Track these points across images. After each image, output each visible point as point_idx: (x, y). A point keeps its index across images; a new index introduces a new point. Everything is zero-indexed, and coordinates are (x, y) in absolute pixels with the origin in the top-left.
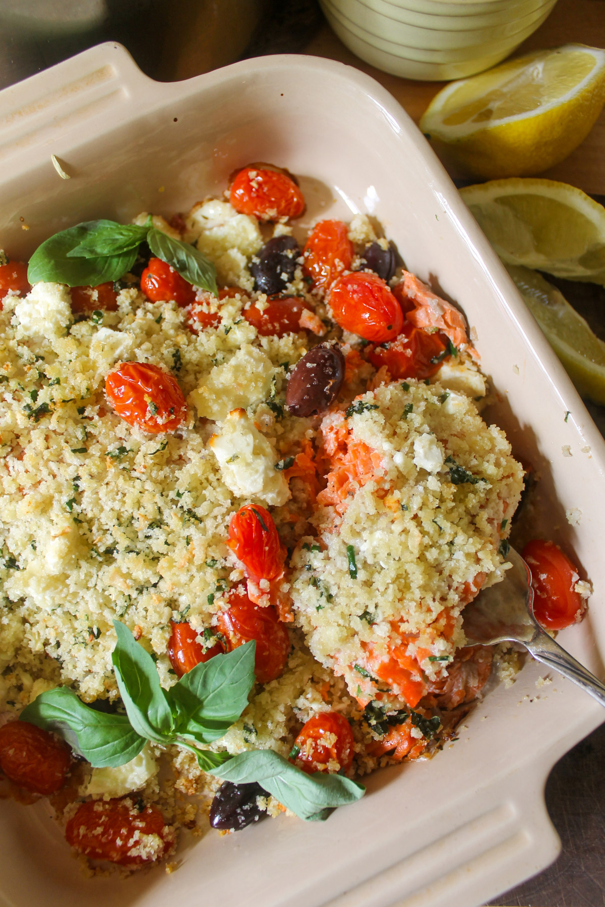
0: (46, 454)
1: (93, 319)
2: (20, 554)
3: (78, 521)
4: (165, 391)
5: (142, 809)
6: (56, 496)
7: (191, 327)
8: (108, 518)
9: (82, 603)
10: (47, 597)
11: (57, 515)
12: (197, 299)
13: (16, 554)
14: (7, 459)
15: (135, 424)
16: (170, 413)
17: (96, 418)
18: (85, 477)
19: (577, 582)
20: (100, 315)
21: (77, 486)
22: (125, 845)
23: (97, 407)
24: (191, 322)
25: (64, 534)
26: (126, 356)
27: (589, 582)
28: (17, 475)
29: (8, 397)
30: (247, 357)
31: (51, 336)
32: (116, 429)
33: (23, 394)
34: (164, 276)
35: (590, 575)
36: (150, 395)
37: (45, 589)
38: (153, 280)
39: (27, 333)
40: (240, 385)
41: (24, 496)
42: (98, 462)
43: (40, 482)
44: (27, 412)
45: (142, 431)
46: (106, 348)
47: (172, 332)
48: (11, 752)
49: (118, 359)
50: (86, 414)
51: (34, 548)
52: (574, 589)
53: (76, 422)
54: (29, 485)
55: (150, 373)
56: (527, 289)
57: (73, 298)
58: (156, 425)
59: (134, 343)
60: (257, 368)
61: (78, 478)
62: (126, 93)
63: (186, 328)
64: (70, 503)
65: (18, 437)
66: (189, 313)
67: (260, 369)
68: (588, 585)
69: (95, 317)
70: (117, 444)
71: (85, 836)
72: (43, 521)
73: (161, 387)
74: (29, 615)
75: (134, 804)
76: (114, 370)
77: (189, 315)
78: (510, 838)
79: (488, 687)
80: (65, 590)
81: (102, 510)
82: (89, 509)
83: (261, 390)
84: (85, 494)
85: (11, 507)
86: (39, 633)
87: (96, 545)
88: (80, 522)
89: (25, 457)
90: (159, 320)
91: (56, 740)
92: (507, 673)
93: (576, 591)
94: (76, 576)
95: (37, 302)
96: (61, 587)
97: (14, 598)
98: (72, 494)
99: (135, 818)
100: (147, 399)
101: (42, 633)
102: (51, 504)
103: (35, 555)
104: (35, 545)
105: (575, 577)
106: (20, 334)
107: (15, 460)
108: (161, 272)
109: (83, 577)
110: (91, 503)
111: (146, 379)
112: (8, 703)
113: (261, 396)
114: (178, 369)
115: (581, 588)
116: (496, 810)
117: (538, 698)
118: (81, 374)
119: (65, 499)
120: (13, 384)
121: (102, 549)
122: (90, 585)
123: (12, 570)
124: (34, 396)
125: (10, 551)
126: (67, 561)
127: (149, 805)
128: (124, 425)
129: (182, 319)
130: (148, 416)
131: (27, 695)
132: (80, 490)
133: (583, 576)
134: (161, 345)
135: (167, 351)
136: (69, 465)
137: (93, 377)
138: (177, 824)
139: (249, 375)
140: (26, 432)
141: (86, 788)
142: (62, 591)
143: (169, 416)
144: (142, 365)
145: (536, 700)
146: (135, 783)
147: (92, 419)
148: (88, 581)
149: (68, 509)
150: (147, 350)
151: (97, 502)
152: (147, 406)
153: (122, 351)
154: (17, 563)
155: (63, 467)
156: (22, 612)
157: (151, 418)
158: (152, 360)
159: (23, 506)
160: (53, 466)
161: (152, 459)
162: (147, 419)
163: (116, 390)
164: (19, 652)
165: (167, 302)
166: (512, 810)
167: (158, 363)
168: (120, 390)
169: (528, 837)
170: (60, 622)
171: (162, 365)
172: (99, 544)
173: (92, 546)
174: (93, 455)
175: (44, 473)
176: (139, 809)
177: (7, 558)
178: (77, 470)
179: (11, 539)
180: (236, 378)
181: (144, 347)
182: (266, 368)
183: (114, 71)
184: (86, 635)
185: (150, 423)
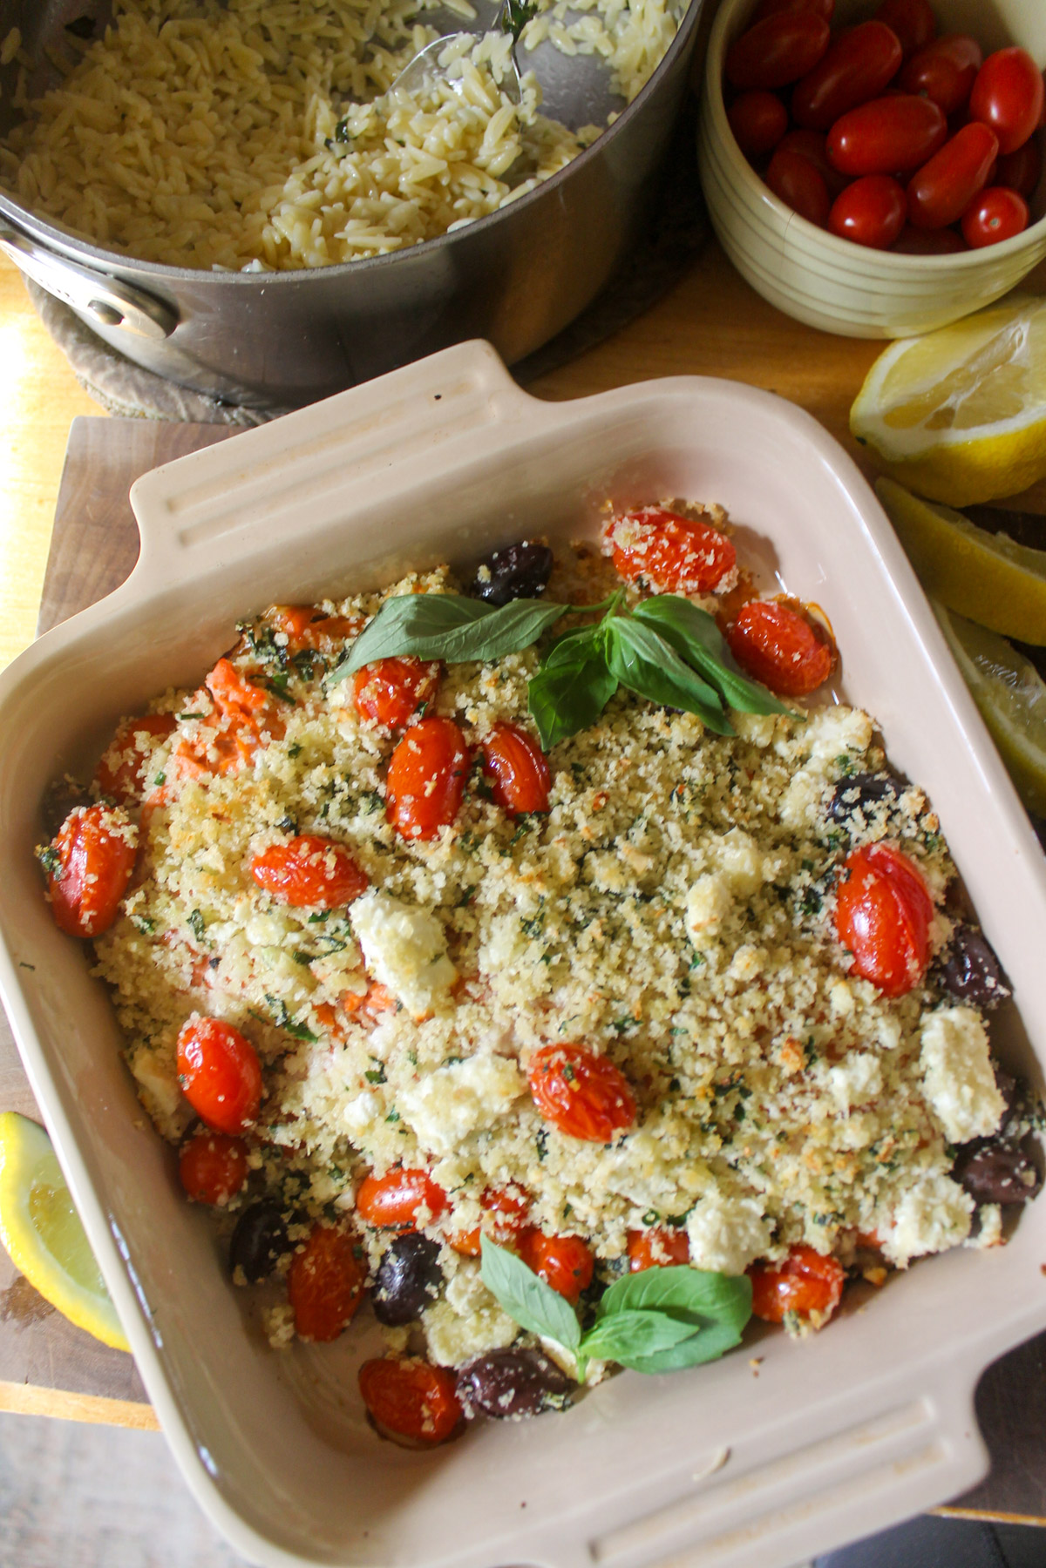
22: (658, 539)
42: (653, 1014)
56: (988, 665)
71: (708, 552)
174: (661, 1023)
178: (682, 1005)
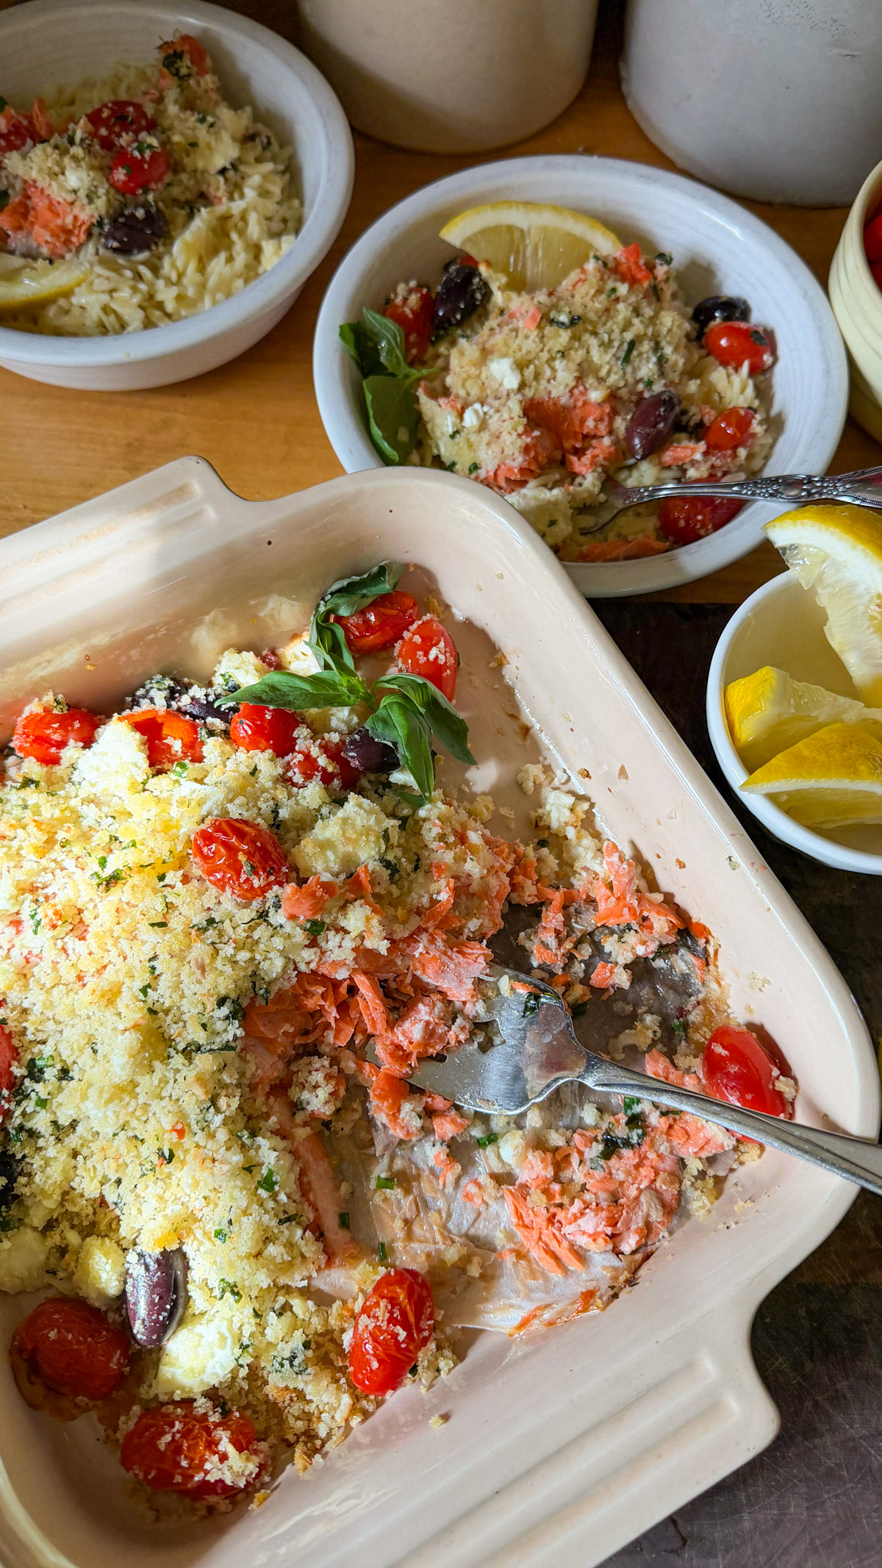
0: (118, 930)
1: (174, 771)
2: (74, 1062)
3: (152, 1012)
4: (263, 848)
5: (226, 1413)
6: (127, 981)
7: (290, 779)
8: (192, 1004)
9: (152, 1121)
10: (109, 1113)
11: (128, 1006)
12: (297, 748)
13: (69, 1061)
14: (65, 940)
15: (227, 888)
16: (269, 874)
17: (179, 885)
18: (163, 956)
19: (777, 1078)
20: (183, 766)
21: (153, 968)
23: (181, 872)
24: (290, 774)
25: (136, 1027)
26: (216, 812)
27: (795, 1079)
28: (79, 959)
29: (70, 864)
30: (356, 809)
31: (125, 793)
32: (203, 897)
33: (88, 860)
34: (259, 723)
35: (796, 1070)
36: (247, 853)
37: (108, 1102)
38: (246, 727)
39: (94, 790)
40: (349, 839)
41: (84, 985)
42: (180, 938)
43: (105, 967)
44: (96, 881)
45: (235, 897)
46: (193, 804)
47: (269, 784)
48: (53, 1335)
49: (207, 816)
50: (167, 881)
51: (95, 1052)
52: (774, 1085)
53: (155, 891)
54: (93, 970)
55: (247, 829)
57: (150, 749)
58: (252, 887)
59: (226, 797)
60: (368, 821)
61: (154, 958)
62: (211, 514)
63: (285, 780)
64: (144, 991)
65: (80, 911)
66: (288, 763)
67: (372, 821)
68: (792, 1082)
69: (178, 769)
70: (205, 916)
72: (109, 1014)
73: (259, 844)
74: (82, 1146)
75: (215, 1407)
76: (203, 827)
77: (288, 767)
78: (709, 1409)
79: (675, 1222)
80: (133, 1103)
81: (183, 996)
82: (167, 995)
83: (373, 845)
84: (162, 978)
85: (67, 1001)
86: (94, 1167)
87: (174, 1040)
88: (155, 1013)
89: (88, 936)
90: (254, 772)
91: (110, 1320)
92: (700, 1204)
93: (777, 1089)
94: (147, 1083)
95: (106, 754)
96: (127, 1099)
97: (64, 1121)
98: (147, 978)
99: (217, 1425)
100: (242, 857)
101: (99, 1167)
102: (119, 992)
103: (96, 1060)
104: (95, 1047)
105: (776, 1072)
106: (84, 791)
107: (77, 940)
108: (255, 717)
109: (156, 1083)
110: (169, 987)
111: (241, 835)
112: (48, 1272)
113: (373, 853)
114: (278, 827)
115: (783, 1085)
116: (689, 1367)
117: (736, 1223)
118: (163, 834)
119: (139, 984)
120: (77, 849)
121: (181, 1046)
122: (164, 1094)
123: (64, 1082)
124: (103, 863)
125: (64, 1058)
126: (139, 1061)
127: (234, 1408)
128: (213, 891)
129: (280, 771)
130: (243, 877)
131: (75, 1258)
132: (157, 972)
133: (786, 1070)
134: (257, 799)
135: (265, 806)
136: (143, 943)
137: (178, 838)
138: (272, 1440)
139: (359, 828)
140: (91, 906)
141: (150, 1386)
142: (128, 1104)
143: (268, 877)
144: (237, 820)
145: (733, 1226)
146: (216, 1374)
147: (172, 887)
148: (162, 1089)
149: (141, 997)
150: (241, 806)
151: (177, 986)
152: (242, 868)
153: (211, 807)
154: (71, 1074)
155: (136, 944)
156: (73, 1141)
157: (247, 880)
158: (246, 815)
159: (85, 996)
160: (124, 944)
161: (244, 931)
162: (242, 880)
163: (205, 850)
164: (67, 1198)
165: (263, 751)
166: (709, 1367)
167: (255, 819)
168: (210, 849)
169: (733, 1404)
170: (123, 1149)
171: (259, 820)
172: (178, 1039)
173: (169, 1042)
174: (174, 930)
175: (114, 952)
176: (221, 1414)
177: (59, 1067)
178: (154, 949)
179: (64, 1043)
180: (344, 833)
181: (237, 801)
182: (378, 822)
183: (197, 488)
184: (155, 1159)
185: (245, 887)
